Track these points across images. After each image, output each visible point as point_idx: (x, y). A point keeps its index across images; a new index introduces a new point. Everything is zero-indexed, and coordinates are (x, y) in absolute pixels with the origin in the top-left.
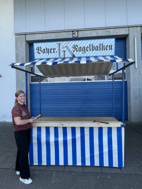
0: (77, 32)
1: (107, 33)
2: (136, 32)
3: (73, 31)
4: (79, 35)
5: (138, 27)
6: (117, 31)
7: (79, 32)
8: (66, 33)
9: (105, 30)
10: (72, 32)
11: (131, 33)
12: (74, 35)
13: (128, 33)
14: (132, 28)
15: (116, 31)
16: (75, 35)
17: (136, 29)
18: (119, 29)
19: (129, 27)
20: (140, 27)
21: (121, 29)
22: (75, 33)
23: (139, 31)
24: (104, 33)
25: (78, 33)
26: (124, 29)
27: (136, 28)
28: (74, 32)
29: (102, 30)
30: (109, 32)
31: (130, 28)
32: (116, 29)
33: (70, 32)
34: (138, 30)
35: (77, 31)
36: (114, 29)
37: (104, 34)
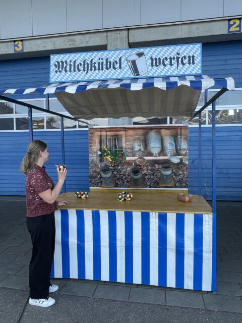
0: (20, 43)
1: (71, 43)
2: (119, 39)
3: (15, 41)
4: (24, 48)
5: (122, 32)
6: (87, 39)
7: (24, 42)
8: (4, 44)
9: (67, 38)
10: (13, 43)
11: (111, 43)
12: (16, 48)
13: (106, 43)
14: (113, 33)
15: (85, 39)
16: (18, 47)
17: (119, 35)
18: (89, 35)
19: (107, 31)
20: (127, 31)
21: (94, 35)
22: (18, 44)
23: (125, 39)
24: (66, 43)
25: (22, 45)
26: (99, 34)
27: (119, 32)
28: (16, 43)
29: (62, 38)
30: (74, 41)
31: (109, 33)
32: (85, 36)
33: (10, 44)
34: (122, 37)
35: (22, 41)
36: (81, 36)
37: (66, 45)
